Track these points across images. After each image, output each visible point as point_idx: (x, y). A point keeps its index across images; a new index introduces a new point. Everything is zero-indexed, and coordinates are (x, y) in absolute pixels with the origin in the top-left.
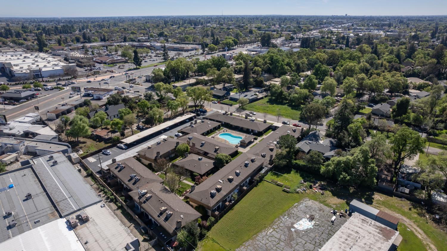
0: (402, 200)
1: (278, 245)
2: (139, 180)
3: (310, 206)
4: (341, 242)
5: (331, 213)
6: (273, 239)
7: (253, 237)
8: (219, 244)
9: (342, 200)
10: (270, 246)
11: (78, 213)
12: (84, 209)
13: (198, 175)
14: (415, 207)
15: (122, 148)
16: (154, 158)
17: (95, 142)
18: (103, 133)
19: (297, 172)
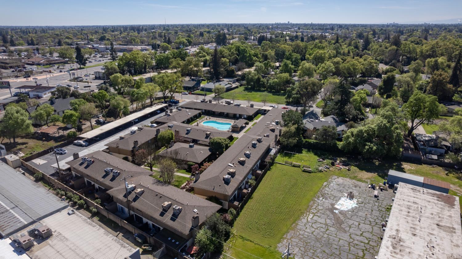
0: (433, 167)
1: (328, 231)
2: (119, 174)
3: (343, 184)
4: (403, 215)
5: (369, 188)
6: (319, 226)
7: (292, 226)
8: (253, 242)
9: (373, 174)
10: (318, 234)
11: (32, 227)
12: (41, 221)
13: (194, 164)
14: (450, 172)
15: (81, 145)
16: (131, 149)
17: (41, 142)
18: (51, 130)
19: (309, 151)
